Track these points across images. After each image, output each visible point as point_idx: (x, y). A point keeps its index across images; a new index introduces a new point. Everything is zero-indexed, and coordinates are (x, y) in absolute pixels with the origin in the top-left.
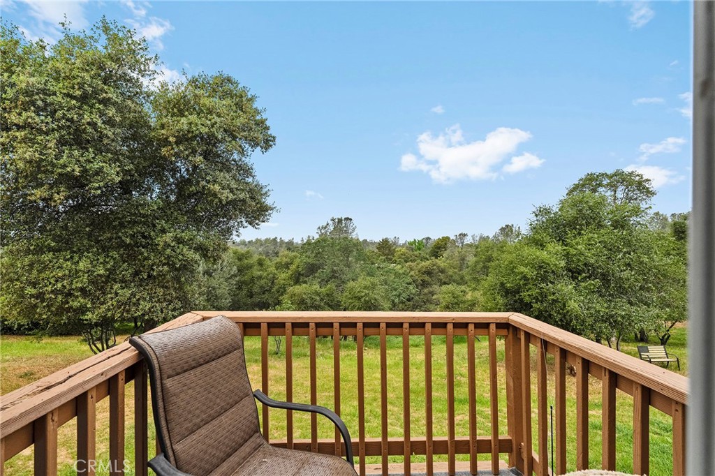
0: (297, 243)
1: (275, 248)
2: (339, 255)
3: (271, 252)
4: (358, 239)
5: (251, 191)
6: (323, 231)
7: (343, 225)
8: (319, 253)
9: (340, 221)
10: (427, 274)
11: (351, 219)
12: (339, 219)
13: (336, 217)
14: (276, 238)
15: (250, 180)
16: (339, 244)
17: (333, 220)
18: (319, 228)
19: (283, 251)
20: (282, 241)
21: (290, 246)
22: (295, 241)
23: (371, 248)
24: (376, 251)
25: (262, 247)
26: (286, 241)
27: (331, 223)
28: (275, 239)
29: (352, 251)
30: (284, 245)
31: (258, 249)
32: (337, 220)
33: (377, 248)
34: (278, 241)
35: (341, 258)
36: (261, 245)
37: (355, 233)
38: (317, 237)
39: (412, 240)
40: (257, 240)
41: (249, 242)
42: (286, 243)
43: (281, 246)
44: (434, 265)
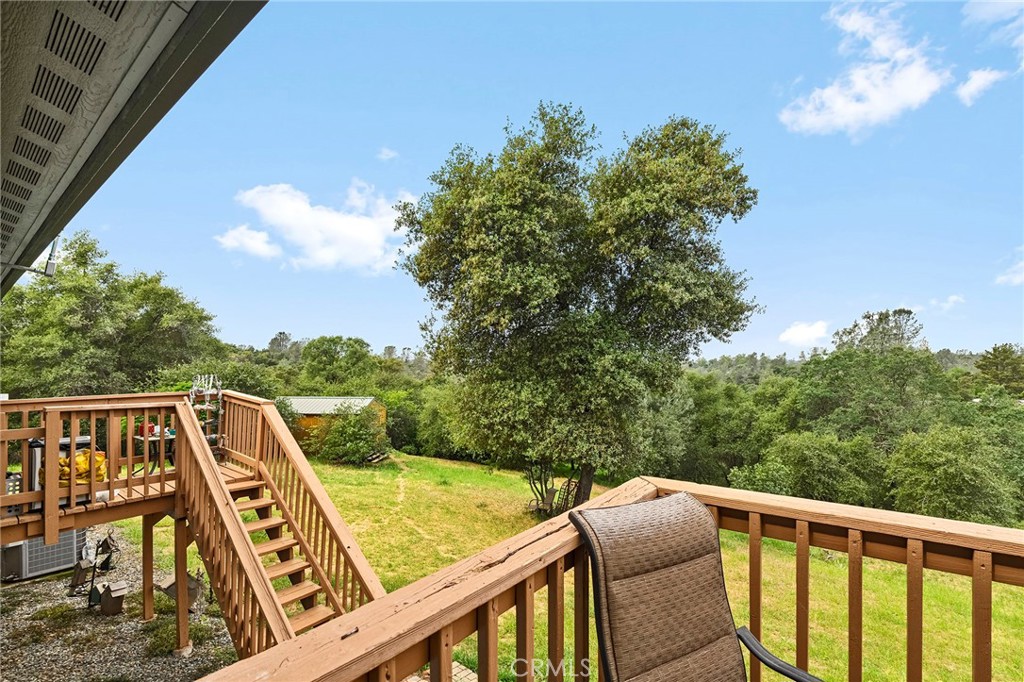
0: (792, 362)
1: (752, 370)
2: (882, 381)
3: (746, 376)
4: (927, 350)
5: (717, 285)
6: (845, 339)
7: (892, 324)
8: (838, 378)
9: (884, 317)
11: (909, 313)
12: (881, 314)
13: (876, 311)
14: (755, 354)
15: (715, 268)
16: (881, 361)
17: (867, 317)
18: (837, 333)
19: (767, 375)
20: (764, 358)
21: (779, 366)
22: (788, 358)
24: (975, 371)
25: (732, 369)
26: (773, 358)
27: (863, 323)
28: (752, 357)
29: (912, 374)
30: (769, 365)
31: (724, 372)
32: (876, 317)
33: (979, 367)
34: (759, 358)
35: (887, 388)
36: (730, 366)
37: (919, 337)
38: (832, 349)
40: (724, 358)
41: (712, 362)
42: (772, 361)
43: (763, 366)
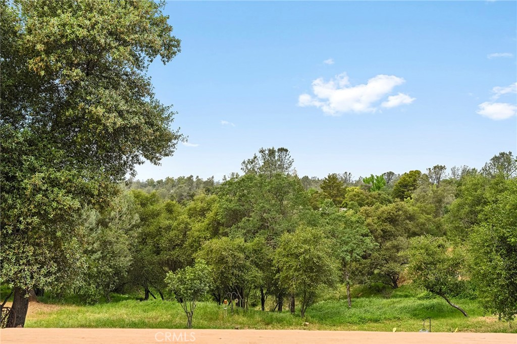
0: (218, 183)
1: (190, 189)
2: (270, 197)
3: (185, 194)
4: (296, 176)
5: (148, 115)
6: (249, 167)
7: (276, 158)
8: (244, 195)
9: (272, 152)
10: (390, 222)
11: (286, 151)
12: (270, 150)
14: (192, 176)
15: (147, 99)
16: (269, 183)
17: (262, 151)
18: (244, 162)
19: (200, 194)
20: (199, 180)
21: (209, 186)
22: (215, 180)
23: (313, 188)
24: (320, 191)
25: (175, 189)
26: (205, 179)
27: (259, 155)
28: (190, 178)
29: (287, 193)
30: (202, 186)
31: (169, 190)
32: (267, 152)
33: (322, 188)
34: (195, 180)
35: (273, 202)
36: (173, 186)
37: (292, 168)
38: (242, 174)
39: (369, 176)
40: (168, 179)
41: (159, 182)
42: (205, 183)
43: (198, 186)
44: (399, 210)
